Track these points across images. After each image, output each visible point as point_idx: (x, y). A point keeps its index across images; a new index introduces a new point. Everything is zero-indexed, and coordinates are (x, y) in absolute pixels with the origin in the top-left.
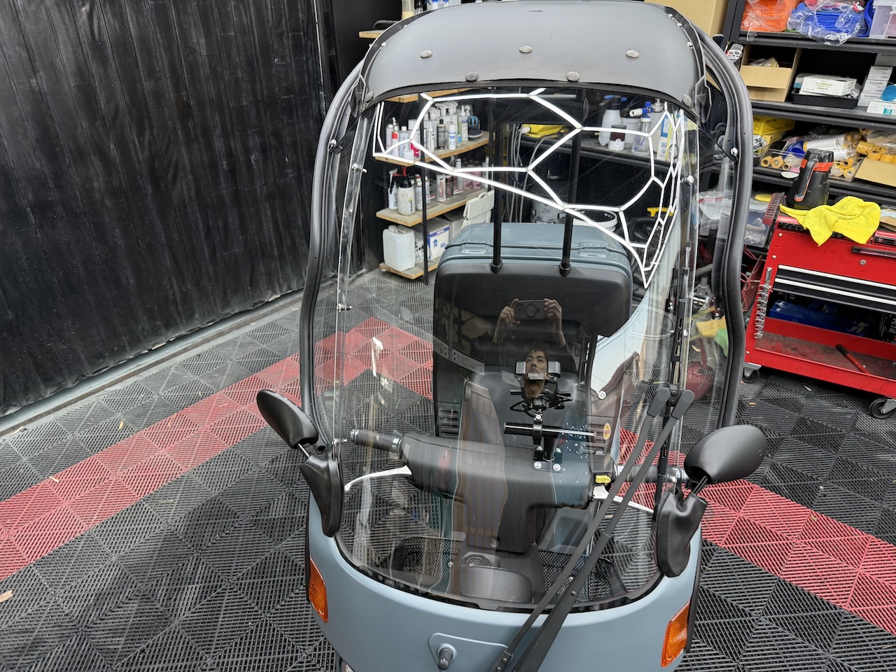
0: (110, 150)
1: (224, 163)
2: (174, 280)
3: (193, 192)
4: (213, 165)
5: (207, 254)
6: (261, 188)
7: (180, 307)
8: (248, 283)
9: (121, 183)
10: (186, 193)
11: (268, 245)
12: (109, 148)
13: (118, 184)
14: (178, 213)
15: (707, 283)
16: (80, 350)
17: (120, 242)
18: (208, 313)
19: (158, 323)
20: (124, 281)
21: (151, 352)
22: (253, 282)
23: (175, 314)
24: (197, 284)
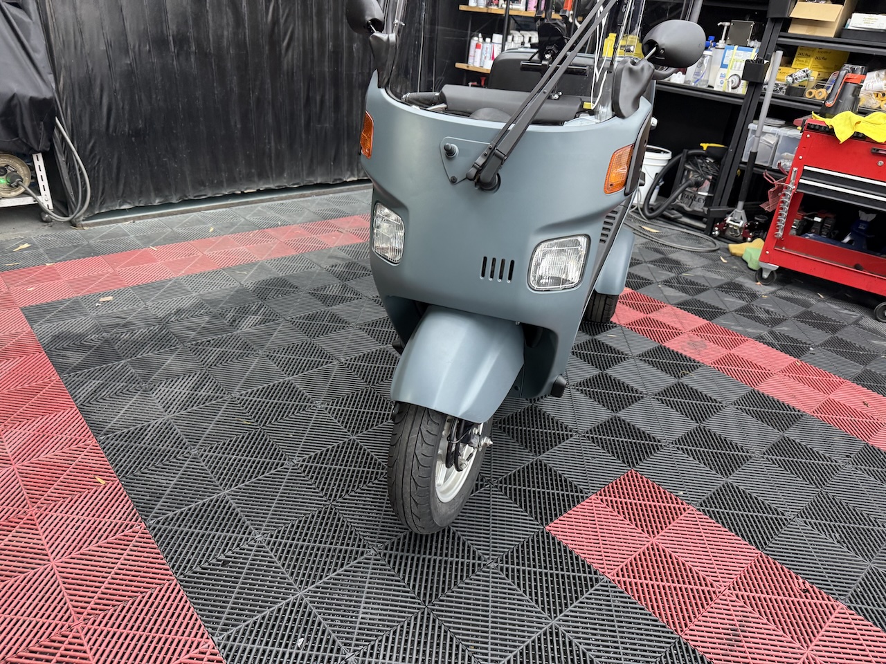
1: (331, 44)
2: (272, 136)
3: (301, 62)
4: (322, 43)
5: (303, 121)
7: (273, 162)
8: (332, 159)
10: (295, 62)
13: (243, 37)
14: (286, 77)
15: (744, 208)
16: (187, 173)
17: (236, 89)
18: (295, 176)
19: (253, 171)
20: (233, 124)
21: (243, 195)
22: (336, 159)
23: (268, 167)
24: (290, 147)
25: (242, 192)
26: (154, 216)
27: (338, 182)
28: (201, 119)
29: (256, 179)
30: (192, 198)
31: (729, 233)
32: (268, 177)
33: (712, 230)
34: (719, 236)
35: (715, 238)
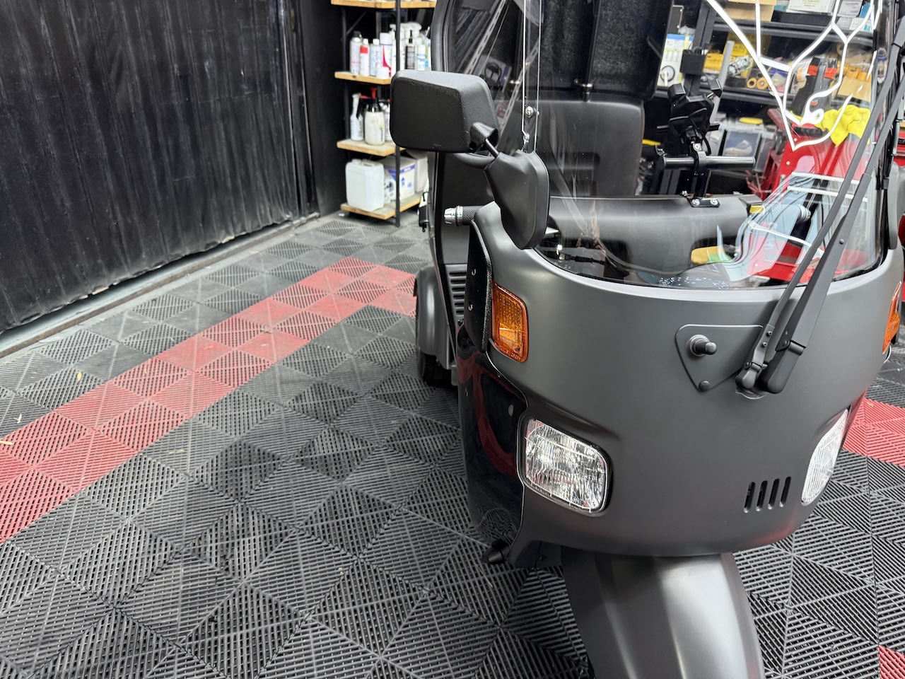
0: (40, 28)
1: (176, 66)
2: (117, 208)
3: (140, 98)
4: (163, 67)
5: (155, 178)
6: (215, 103)
7: (124, 242)
8: (200, 219)
9: (54, 74)
10: (131, 98)
11: (222, 173)
12: (39, 24)
13: (50, 73)
14: (122, 122)
17: (53, 152)
18: (156, 253)
19: (100, 261)
20: (58, 203)
21: (92, 298)
22: (205, 220)
23: (119, 252)
24: (144, 216)
25: (90, 296)
27: (212, 247)
28: (10, 206)
29: (105, 271)
30: (19, 324)
32: (121, 264)
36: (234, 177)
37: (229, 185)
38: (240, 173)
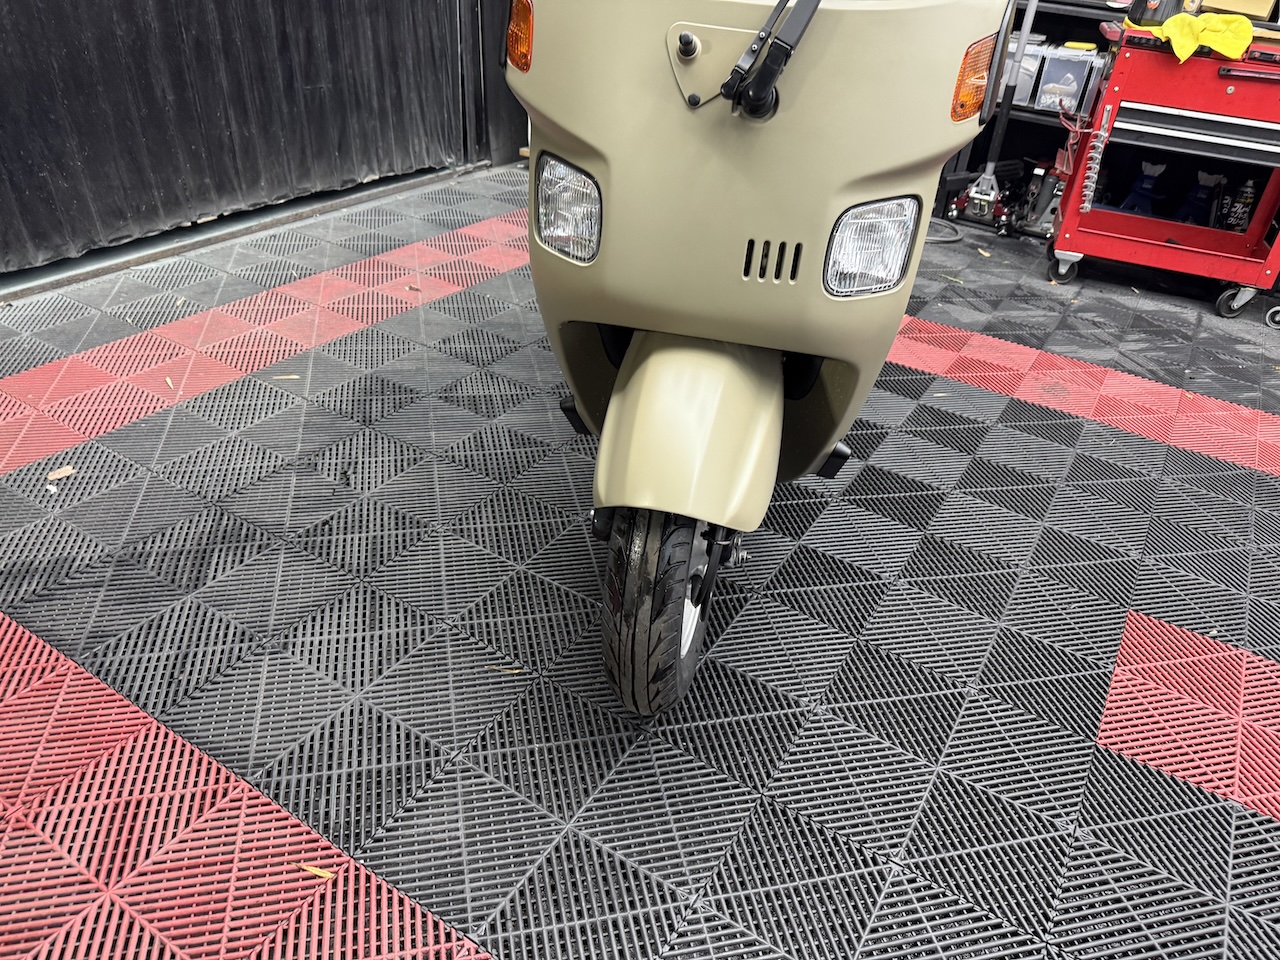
2: (231, 113)
5: (280, 80)
7: (238, 161)
8: (336, 146)
11: (366, 88)
15: (995, 173)
16: (89, 196)
17: (155, 25)
18: (279, 182)
19: (207, 180)
20: (159, 93)
21: (196, 228)
22: (343, 147)
23: (232, 172)
24: (265, 129)
25: (194, 224)
26: (43, 289)
27: (350, 186)
28: (100, 89)
29: (214, 195)
30: (106, 244)
31: (969, 212)
32: (234, 189)
33: (947, 209)
34: (958, 217)
35: (952, 221)
36: (381, 95)
37: (375, 104)
38: (390, 91)
